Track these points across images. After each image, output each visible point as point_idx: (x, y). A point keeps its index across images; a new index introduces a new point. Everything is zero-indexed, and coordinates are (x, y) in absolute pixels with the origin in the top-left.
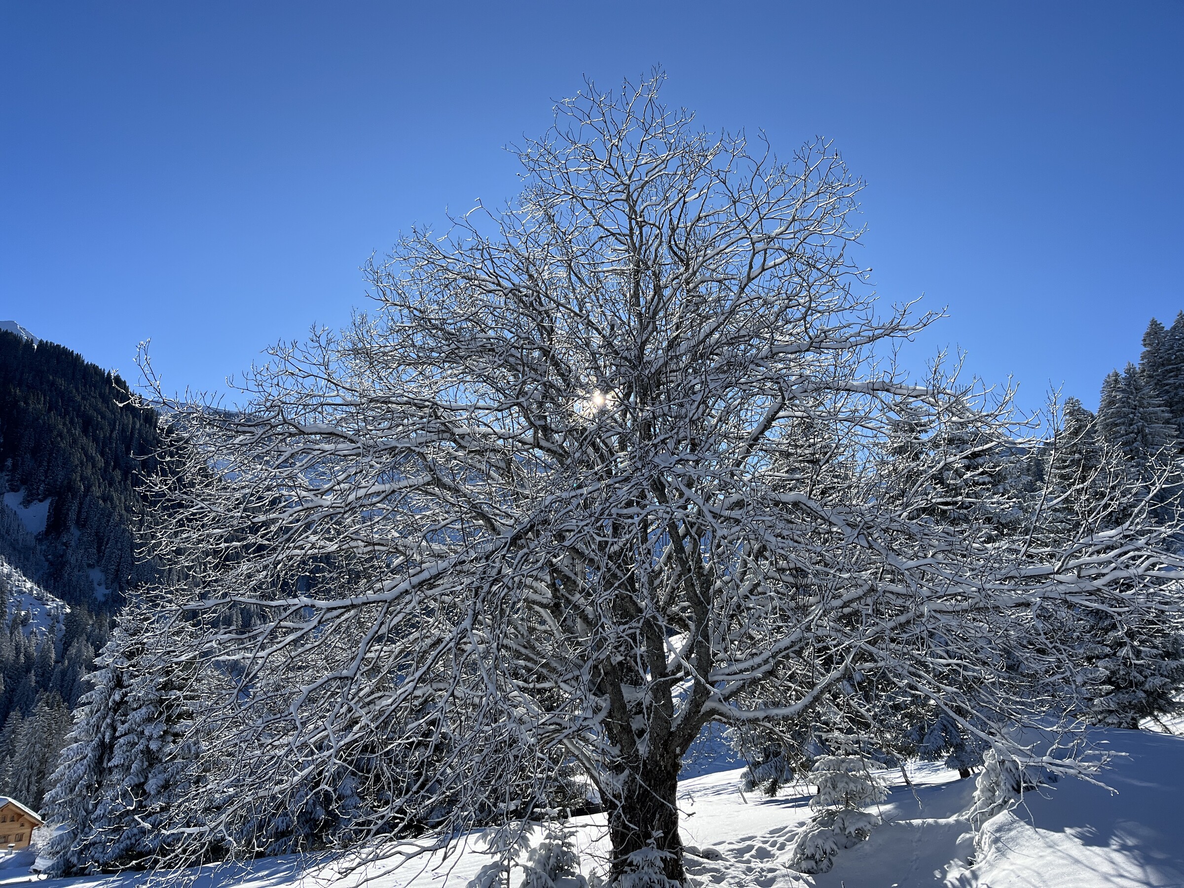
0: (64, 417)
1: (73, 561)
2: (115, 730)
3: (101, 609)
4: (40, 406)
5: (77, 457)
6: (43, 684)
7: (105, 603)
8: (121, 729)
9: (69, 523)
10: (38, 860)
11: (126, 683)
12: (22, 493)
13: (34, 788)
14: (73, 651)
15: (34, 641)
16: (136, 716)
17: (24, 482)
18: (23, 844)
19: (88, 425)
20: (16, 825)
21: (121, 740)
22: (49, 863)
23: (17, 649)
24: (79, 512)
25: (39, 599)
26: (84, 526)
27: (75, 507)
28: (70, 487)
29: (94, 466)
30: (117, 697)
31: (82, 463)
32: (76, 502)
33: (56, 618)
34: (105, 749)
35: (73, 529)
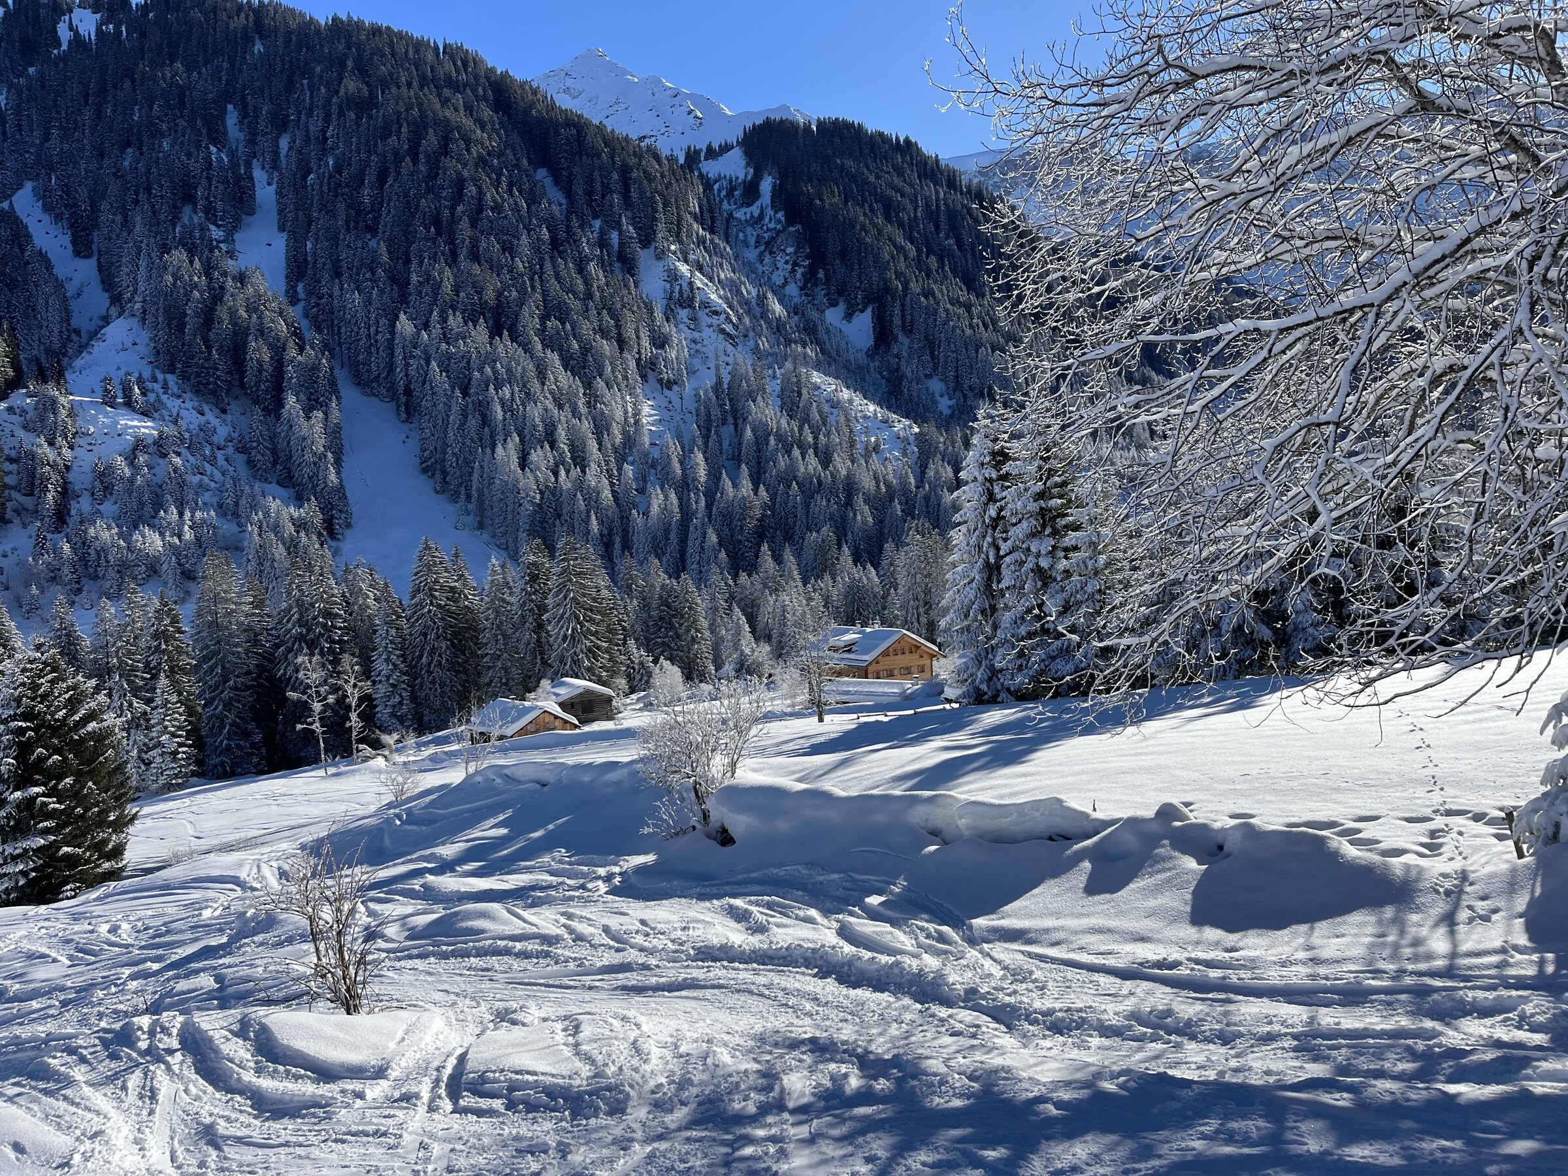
0: (862, 206)
1: (909, 374)
2: (998, 549)
3: (948, 423)
4: (835, 200)
5: (887, 250)
6: (909, 512)
7: (952, 416)
8: (1004, 547)
9: (896, 331)
10: (946, 689)
11: (999, 497)
12: (842, 306)
13: (924, 620)
14: (931, 473)
15: (890, 468)
16: (1018, 532)
17: (840, 293)
18: (927, 675)
19: (889, 209)
20: (915, 656)
21: (1007, 559)
22: (959, 692)
23: (876, 478)
24: (903, 316)
25: (885, 421)
26: (911, 331)
27: (897, 311)
28: (888, 290)
29: (906, 258)
30: (992, 512)
31: (893, 257)
32: (898, 303)
33: (906, 440)
34: (992, 570)
35: (901, 337)
